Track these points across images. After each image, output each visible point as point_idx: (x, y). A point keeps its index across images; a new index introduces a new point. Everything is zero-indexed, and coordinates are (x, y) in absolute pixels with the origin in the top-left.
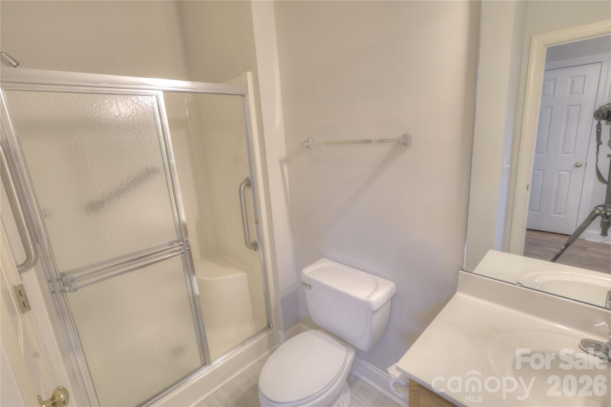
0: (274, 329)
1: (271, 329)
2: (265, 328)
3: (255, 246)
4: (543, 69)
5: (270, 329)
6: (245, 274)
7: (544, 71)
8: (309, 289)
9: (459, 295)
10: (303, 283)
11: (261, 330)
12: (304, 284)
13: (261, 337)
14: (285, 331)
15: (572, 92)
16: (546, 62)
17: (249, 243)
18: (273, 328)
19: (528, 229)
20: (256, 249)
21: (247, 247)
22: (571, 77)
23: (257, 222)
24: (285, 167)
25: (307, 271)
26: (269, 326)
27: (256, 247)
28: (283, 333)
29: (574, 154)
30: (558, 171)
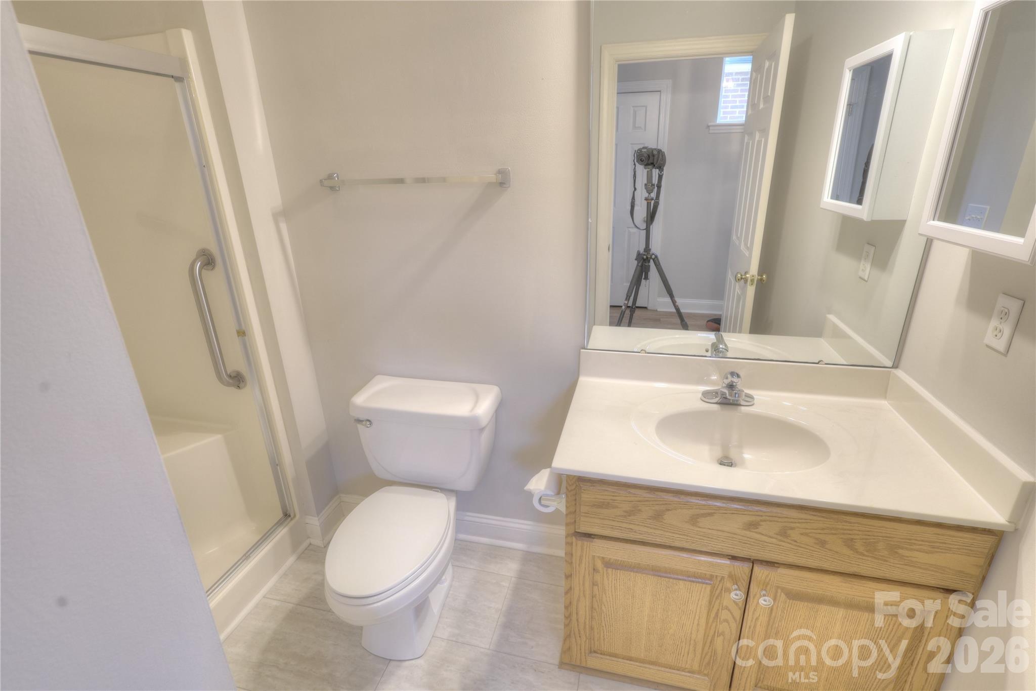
0: (298, 516)
1: (292, 519)
2: (280, 520)
3: (237, 380)
4: (616, 92)
5: (290, 519)
6: (219, 437)
7: (616, 94)
8: (368, 427)
9: (583, 380)
10: (355, 420)
11: (273, 526)
12: (359, 421)
13: (279, 536)
14: (318, 514)
15: (635, 127)
16: (618, 82)
17: (225, 376)
18: (295, 516)
19: (611, 306)
20: (241, 385)
21: (224, 385)
22: (633, 107)
23: (242, 333)
24: (284, 227)
25: (361, 399)
26: (287, 515)
27: (240, 381)
28: (317, 519)
29: (641, 207)
30: (628, 228)
